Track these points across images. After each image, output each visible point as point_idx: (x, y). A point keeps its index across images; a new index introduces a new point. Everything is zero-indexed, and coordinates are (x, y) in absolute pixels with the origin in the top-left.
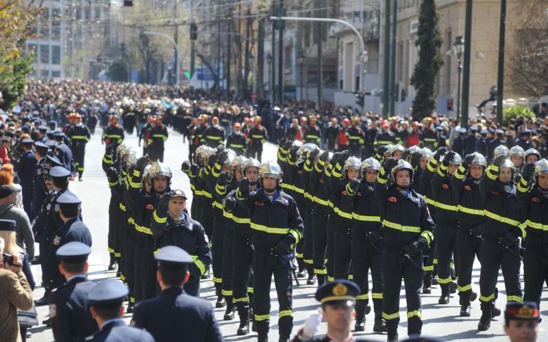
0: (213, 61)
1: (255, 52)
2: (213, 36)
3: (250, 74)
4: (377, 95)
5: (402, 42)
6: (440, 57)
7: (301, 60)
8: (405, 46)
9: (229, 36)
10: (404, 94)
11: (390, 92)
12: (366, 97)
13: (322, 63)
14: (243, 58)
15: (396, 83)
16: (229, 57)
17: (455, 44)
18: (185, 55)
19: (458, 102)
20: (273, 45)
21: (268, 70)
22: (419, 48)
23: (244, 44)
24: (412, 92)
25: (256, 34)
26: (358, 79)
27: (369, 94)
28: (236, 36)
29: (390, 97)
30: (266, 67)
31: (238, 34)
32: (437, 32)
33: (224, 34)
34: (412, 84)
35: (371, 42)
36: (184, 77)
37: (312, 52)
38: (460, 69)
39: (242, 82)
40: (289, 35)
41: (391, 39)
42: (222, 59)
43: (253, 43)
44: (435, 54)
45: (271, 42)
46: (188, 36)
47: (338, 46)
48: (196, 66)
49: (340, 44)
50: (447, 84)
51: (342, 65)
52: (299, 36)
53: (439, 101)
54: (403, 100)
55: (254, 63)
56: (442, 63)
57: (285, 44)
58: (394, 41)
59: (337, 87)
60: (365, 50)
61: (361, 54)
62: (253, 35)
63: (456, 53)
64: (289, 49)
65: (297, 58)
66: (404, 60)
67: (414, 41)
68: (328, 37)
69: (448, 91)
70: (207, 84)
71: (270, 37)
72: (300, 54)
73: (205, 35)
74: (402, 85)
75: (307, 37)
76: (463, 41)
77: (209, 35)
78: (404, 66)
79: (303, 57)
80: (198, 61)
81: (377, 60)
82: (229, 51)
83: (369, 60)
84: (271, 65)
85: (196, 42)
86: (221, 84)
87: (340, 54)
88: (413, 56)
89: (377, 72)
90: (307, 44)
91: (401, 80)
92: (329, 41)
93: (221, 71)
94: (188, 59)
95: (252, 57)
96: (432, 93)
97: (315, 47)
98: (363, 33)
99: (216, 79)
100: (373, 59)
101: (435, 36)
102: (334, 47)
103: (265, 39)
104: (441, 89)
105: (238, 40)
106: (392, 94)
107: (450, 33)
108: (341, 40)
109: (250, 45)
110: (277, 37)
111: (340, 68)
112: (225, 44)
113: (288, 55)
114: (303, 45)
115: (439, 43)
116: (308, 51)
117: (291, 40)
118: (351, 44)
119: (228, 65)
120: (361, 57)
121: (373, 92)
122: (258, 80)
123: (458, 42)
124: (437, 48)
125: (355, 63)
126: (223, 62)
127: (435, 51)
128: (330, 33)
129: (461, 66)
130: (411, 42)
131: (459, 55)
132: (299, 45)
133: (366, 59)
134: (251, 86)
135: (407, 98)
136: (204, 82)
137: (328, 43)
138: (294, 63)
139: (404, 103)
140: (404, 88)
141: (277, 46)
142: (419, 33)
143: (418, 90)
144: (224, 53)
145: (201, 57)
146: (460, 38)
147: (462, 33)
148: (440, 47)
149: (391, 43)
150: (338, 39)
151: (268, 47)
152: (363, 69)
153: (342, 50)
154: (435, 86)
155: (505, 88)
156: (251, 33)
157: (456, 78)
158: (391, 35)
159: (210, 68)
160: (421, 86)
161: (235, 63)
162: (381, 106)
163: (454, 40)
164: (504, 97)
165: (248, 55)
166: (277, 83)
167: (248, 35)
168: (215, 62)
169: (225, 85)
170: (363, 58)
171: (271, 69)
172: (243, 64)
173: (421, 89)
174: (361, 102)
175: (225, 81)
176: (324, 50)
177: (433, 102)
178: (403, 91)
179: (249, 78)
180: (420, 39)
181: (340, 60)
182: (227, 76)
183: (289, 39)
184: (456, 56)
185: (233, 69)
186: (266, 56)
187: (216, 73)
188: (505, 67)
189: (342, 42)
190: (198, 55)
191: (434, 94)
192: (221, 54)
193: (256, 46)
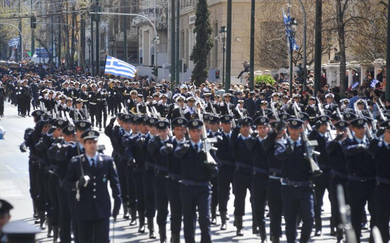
0: (48, 44)
1: (79, 37)
2: (48, 25)
3: (76, 53)
4: (167, 68)
5: (184, 30)
6: (211, 41)
7: (112, 43)
8: (185, 34)
9: (60, 26)
10: (186, 67)
11: (176, 66)
12: (159, 69)
13: (127, 45)
14: (70, 41)
15: (180, 59)
16: (60, 41)
17: (220, 32)
18: (27, 39)
19: (224, 72)
20: (92, 32)
21: (88, 50)
22: (196, 34)
23: (70, 31)
24: (192, 65)
25: (79, 24)
26: (153, 56)
27: (161, 67)
28: (65, 26)
29: (176, 69)
30: (87, 47)
31: (66, 24)
32: (208, 24)
33: (55, 24)
34: (191, 60)
35: (162, 31)
36: (27, 56)
37: (120, 37)
38: (224, 49)
39: (70, 58)
40: (104, 25)
41: (176, 28)
42: (54, 42)
43: (77, 31)
44: (207, 39)
45: (90, 30)
46: (29, 26)
47: (138, 33)
48: (36, 48)
49: (139, 32)
50: (215, 60)
51: (141, 46)
52: (110, 26)
53: (210, 72)
54: (185, 71)
55: (78, 45)
56: (212, 46)
57: (101, 32)
58: (178, 29)
59: (138, 62)
60: (158, 36)
61: (155, 39)
62: (77, 25)
63: (221, 38)
64: (103, 35)
65: (109, 41)
66: (185, 43)
67: (193, 30)
68: (131, 27)
69: (216, 65)
70: (44, 60)
71: (90, 27)
72: (112, 39)
73: (42, 25)
74: (184, 61)
75: (116, 26)
76: (226, 29)
77: (45, 25)
78: (185, 47)
79: (114, 41)
80: (37, 43)
81: (167, 43)
82: (60, 36)
83: (161, 43)
84: (91, 46)
85: (35, 30)
86: (54, 60)
87: (140, 39)
88: (192, 40)
89: (166, 52)
90: (117, 32)
91: (183, 57)
92: (132, 29)
93: (54, 51)
94: (30, 43)
95: (77, 41)
96: (205, 66)
97: (122, 33)
98: (156, 24)
99: (51, 57)
100: (163, 43)
101: (207, 26)
102: (136, 34)
103: (86, 28)
104: (211, 63)
105: (66, 29)
106: (177, 67)
107: (217, 24)
108: (140, 29)
109: (75, 32)
110: (95, 26)
111: (140, 49)
112: (57, 31)
113: (103, 40)
114: (113, 32)
115: (210, 31)
116: (117, 36)
117: (105, 29)
118: (148, 31)
119: (59, 47)
120: (155, 40)
121: (164, 66)
122: (81, 57)
123: (223, 30)
124: (208, 35)
125: (150, 45)
126: (56, 44)
127: (207, 36)
128: (133, 24)
129: (225, 47)
130: (189, 30)
131: (223, 39)
132: (110, 32)
133: (158, 42)
134: (77, 62)
135: (187, 70)
136: (42, 59)
137: (131, 30)
138: (107, 45)
139: (185, 73)
140: (185, 63)
141: (94, 33)
142: (196, 24)
143: (196, 64)
144: (56, 39)
145: (40, 41)
146: (224, 27)
147: (225, 24)
148: (211, 34)
149: (176, 31)
150: (138, 28)
151: (88, 34)
152: (157, 49)
153: (141, 36)
154: (207, 62)
155: (255, 63)
156: (75, 24)
157: (221, 56)
158: (176, 25)
159: (46, 49)
160: (198, 62)
161: (65, 45)
162: (170, 75)
163: (219, 29)
164: (254, 69)
165: (74, 39)
166: (95, 59)
167: (73, 26)
168: (50, 44)
169: (57, 60)
170: (156, 42)
171: (90, 50)
172: (70, 46)
173: (198, 63)
174: (156, 73)
175: (57, 58)
176: (128, 36)
177: (206, 73)
178: (184, 64)
179: (75, 56)
180: (197, 28)
181: (140, 43)
182: (59, 54)
183: (103, 28)
184: (221, 41)
185: (63, 49)
186: (87, 40)
187: (51, 53)
188: (255, 47)
189: (141, 30)
190: (37, 40)
191: (207, 67)
192: (54, 39)
193: (79, 33)
